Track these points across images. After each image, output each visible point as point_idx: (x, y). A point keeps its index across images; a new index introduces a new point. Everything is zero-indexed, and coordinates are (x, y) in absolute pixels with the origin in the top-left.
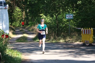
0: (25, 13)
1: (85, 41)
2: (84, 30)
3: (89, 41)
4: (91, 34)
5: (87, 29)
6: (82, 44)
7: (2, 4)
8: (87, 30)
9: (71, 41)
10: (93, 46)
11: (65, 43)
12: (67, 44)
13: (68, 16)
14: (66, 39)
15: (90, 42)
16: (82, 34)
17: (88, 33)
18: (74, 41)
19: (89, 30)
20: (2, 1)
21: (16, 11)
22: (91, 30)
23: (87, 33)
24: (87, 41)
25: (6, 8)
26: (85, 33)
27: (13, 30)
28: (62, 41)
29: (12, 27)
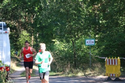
0: (34, 38)
1: (110, 74)
2: (109, 60)
3: (115, 74)
4: (117, 66)
5: (113, 58)
6: (106, 79)
7: (2, 27)
8: (112, 60)
9: (92, 75)
10: (120, 80)
11: (84, 77)
12: (88, 78)
13: (89, 42)
14: (86, 72)
15: (117, 76)
16: (106, 65)
17: (114, 64)
18: (96, 75)
19: (115, 60)
20: (2, 24)
21: (23, 35)
22: (117, 60)
23: (112, 64)
24: (113, 75)
25: (6, 32)
26: (109, 63)
27: (18, 60)
28: (80, 74)
29: (17, 57)
